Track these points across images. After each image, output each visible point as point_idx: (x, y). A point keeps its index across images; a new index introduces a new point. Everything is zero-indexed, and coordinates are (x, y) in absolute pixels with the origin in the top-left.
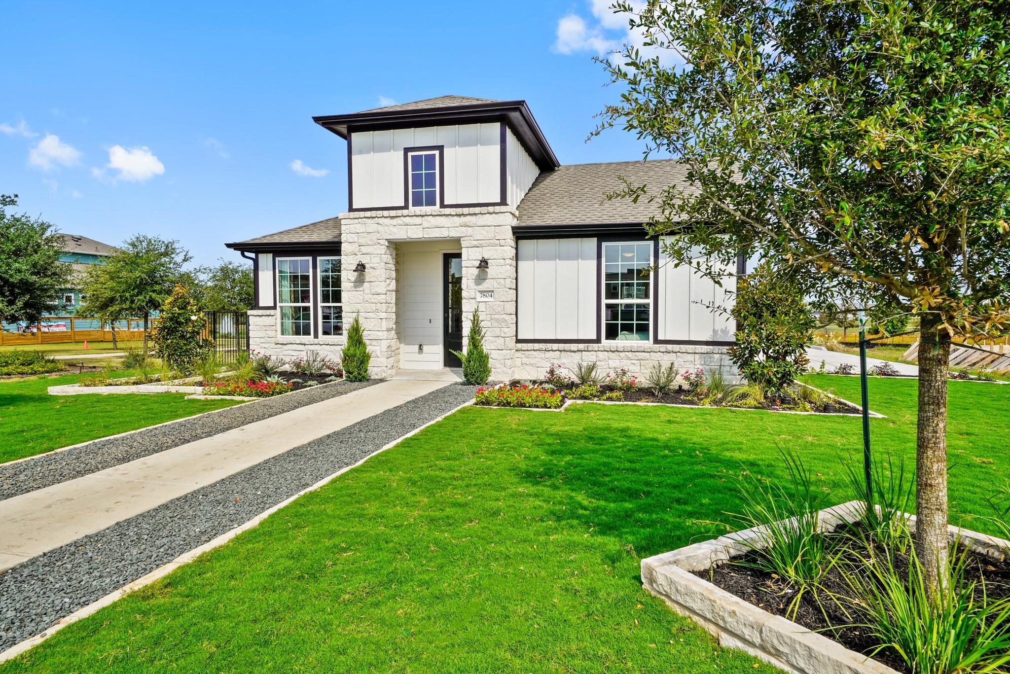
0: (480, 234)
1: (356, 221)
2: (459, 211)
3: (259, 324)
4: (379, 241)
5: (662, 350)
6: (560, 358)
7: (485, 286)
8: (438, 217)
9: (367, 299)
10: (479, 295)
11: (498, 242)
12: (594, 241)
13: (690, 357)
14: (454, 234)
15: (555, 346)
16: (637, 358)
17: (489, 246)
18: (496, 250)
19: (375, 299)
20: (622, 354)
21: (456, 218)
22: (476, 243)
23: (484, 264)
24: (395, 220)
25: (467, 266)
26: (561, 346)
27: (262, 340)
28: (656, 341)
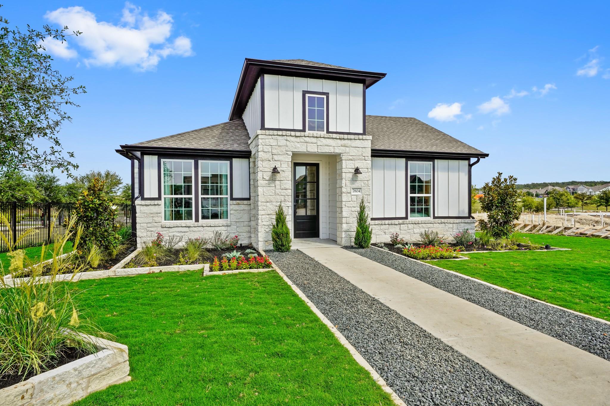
0: (353, 152)
1: (271, 137)
2: (342, 136)
3: (146, 211)
4: (288, 152)
5: (439, 222)
6: (388, 229)
7: (357, 185)
8: (327, 139)
9: (278, 192)
10: (352, 191)
11: (364, 157)
12: (403, 160)
13: (451, 225)
14: (337, 151)
15: (387, 222)
16: (427, 227)
17: (359, 160)
18: (363, 163)
19: (284, 192)
20: (420, 225)
21: (339, 141)
22: (351, 157)
23: (357, 171)
24: (299, 138)
25: (346, 172)
26: (390, 222)
27: (149, 225)
28: (435, 217)
